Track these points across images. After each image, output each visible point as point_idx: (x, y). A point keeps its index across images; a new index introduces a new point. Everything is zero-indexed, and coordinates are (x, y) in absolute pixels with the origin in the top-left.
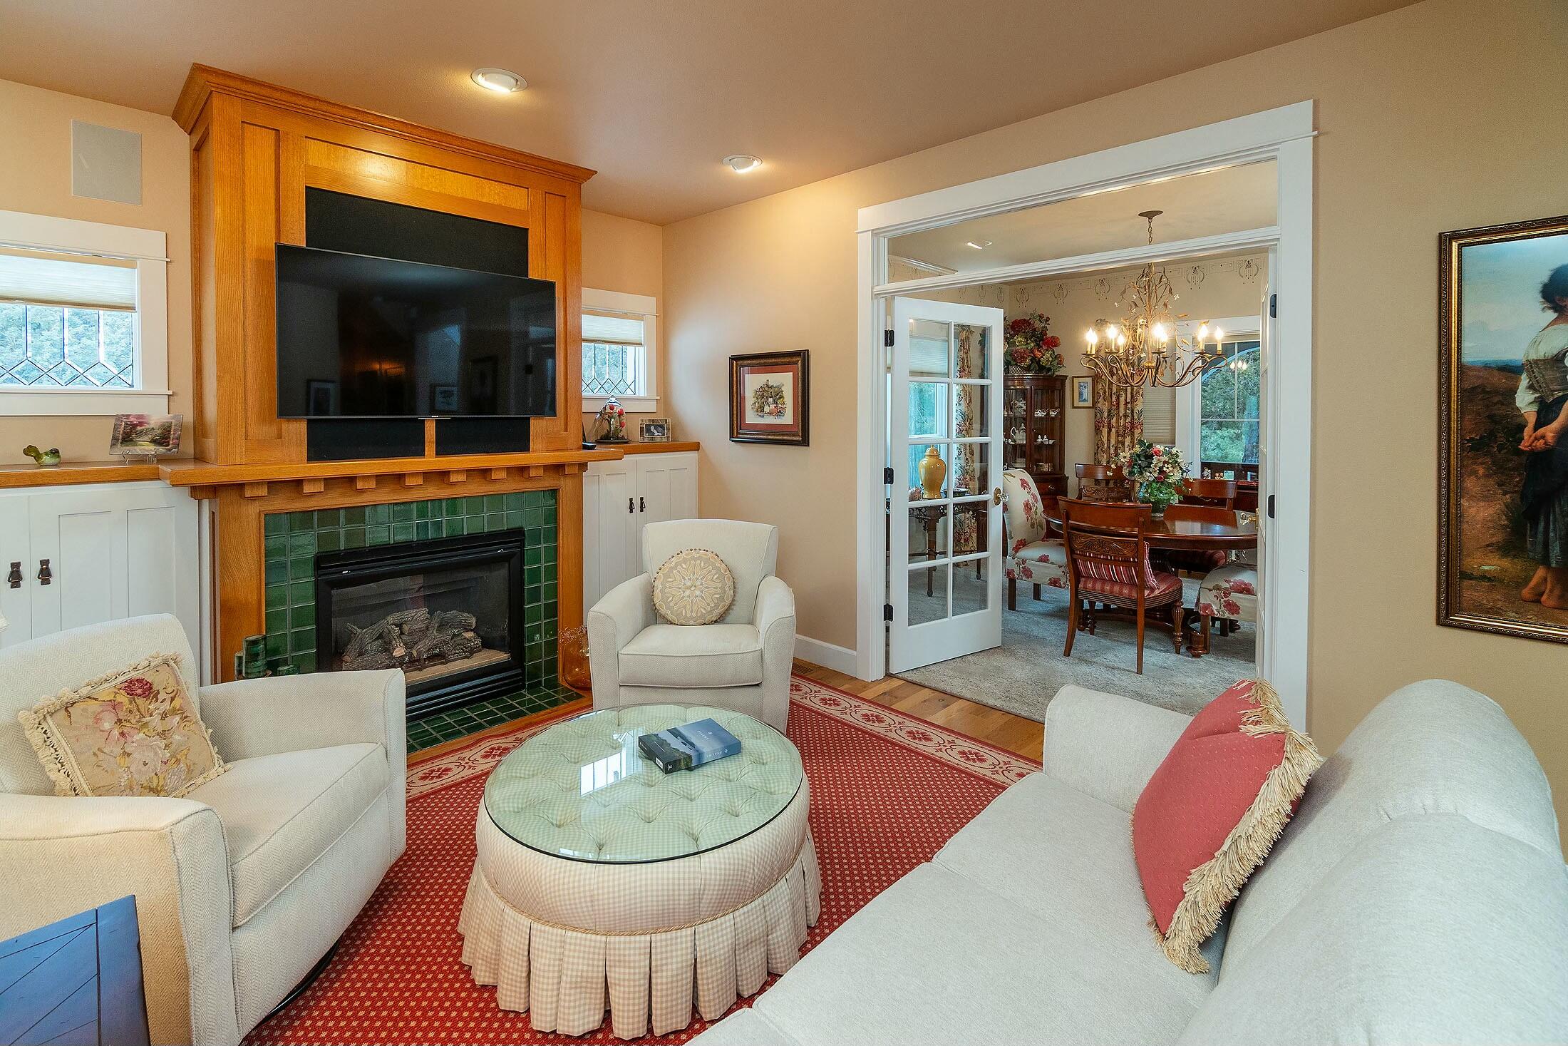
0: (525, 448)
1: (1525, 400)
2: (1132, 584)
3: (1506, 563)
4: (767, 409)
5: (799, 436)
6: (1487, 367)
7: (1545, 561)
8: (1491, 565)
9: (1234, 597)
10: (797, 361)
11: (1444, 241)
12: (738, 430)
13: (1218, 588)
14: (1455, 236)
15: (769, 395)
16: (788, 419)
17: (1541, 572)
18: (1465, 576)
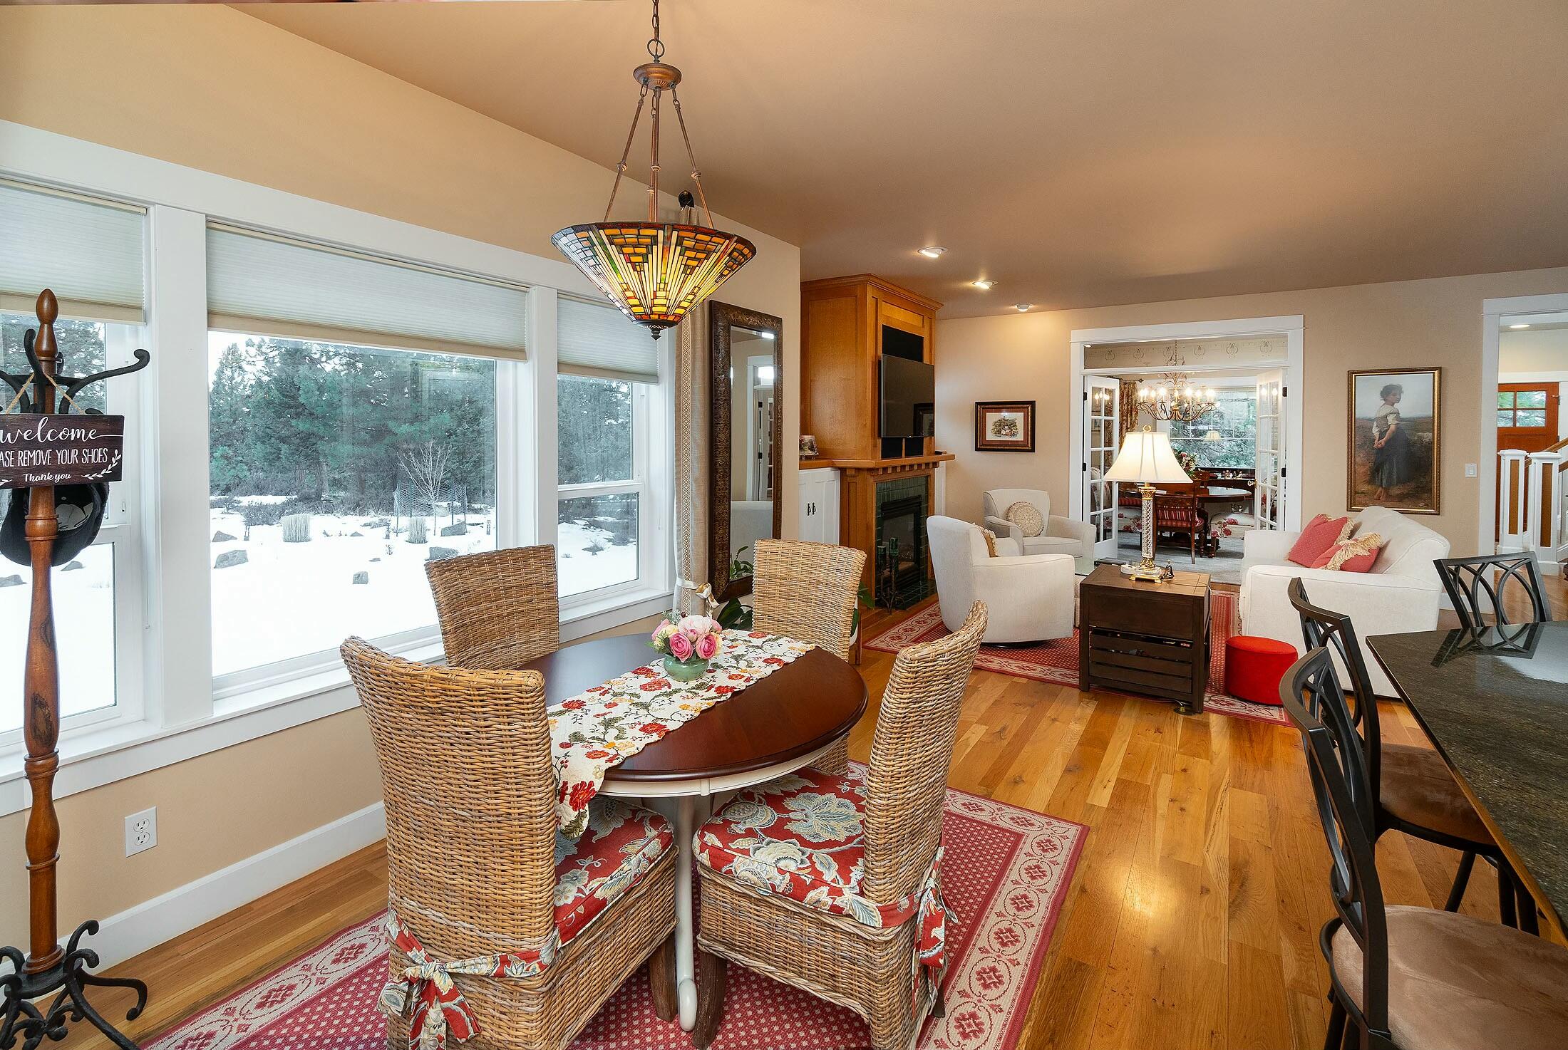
0: (921, 454)
1: (1375, 431)
2: (1187, 520)
3: (1370, 487)
4: (1003, 432)
5: (1028, 446)
6: (1363, 419)
7: (1382, 486)
8: (1365, 488)
9: (1229, 527)
10: (1028, 407)
11: (1351, 373)
12: (982, 445)
13: (1220, 523)
14: (1353, 372)
15: (1000, 425)
16: (1020, 437)
17: (1380, 489)
18: (1356, 493)
